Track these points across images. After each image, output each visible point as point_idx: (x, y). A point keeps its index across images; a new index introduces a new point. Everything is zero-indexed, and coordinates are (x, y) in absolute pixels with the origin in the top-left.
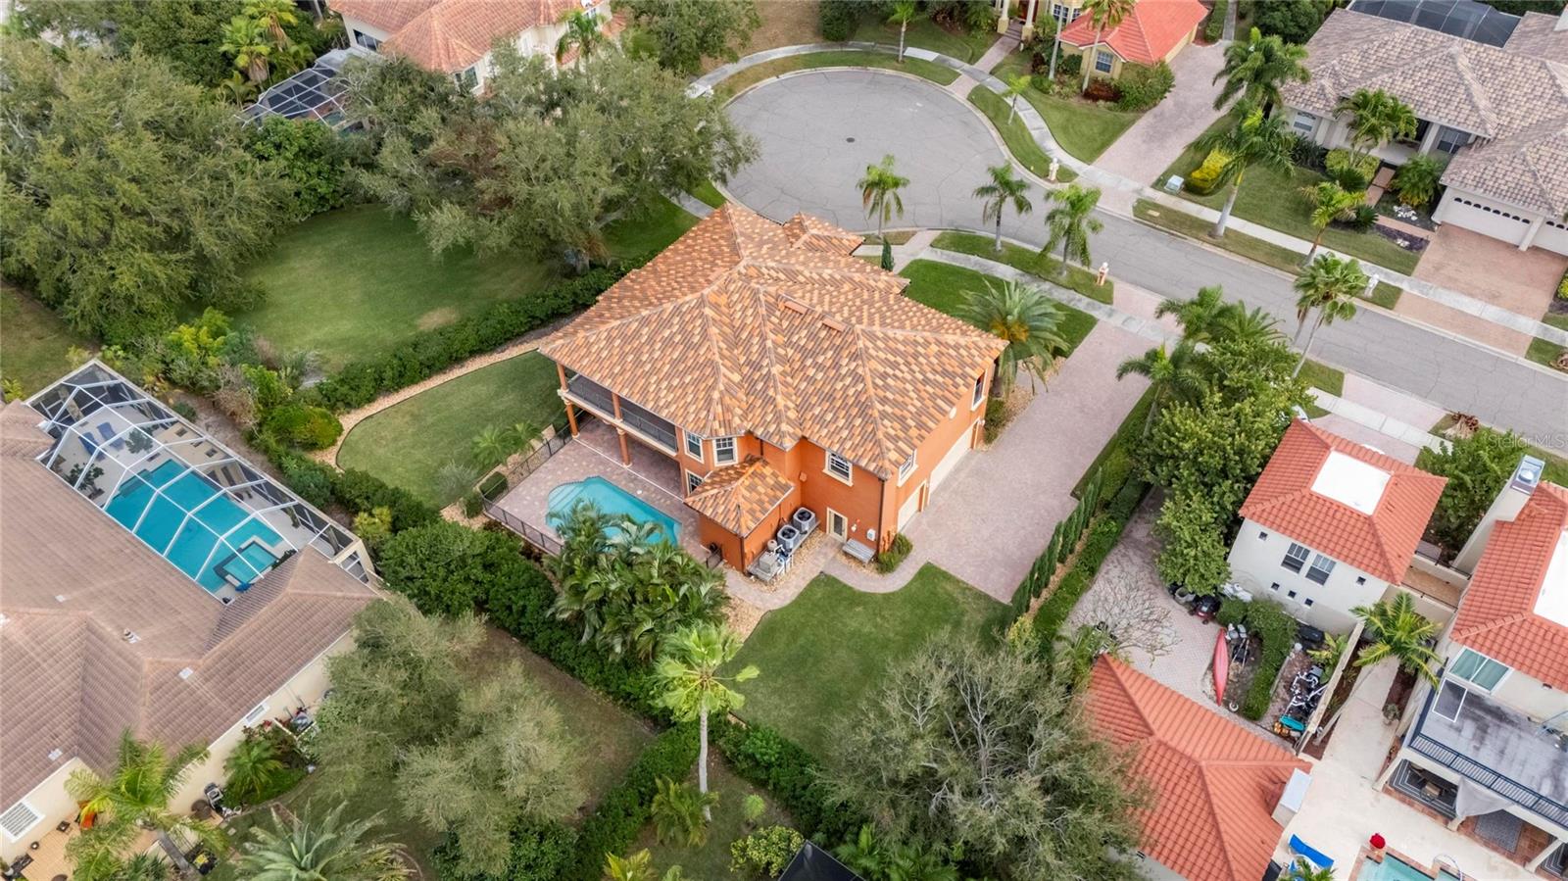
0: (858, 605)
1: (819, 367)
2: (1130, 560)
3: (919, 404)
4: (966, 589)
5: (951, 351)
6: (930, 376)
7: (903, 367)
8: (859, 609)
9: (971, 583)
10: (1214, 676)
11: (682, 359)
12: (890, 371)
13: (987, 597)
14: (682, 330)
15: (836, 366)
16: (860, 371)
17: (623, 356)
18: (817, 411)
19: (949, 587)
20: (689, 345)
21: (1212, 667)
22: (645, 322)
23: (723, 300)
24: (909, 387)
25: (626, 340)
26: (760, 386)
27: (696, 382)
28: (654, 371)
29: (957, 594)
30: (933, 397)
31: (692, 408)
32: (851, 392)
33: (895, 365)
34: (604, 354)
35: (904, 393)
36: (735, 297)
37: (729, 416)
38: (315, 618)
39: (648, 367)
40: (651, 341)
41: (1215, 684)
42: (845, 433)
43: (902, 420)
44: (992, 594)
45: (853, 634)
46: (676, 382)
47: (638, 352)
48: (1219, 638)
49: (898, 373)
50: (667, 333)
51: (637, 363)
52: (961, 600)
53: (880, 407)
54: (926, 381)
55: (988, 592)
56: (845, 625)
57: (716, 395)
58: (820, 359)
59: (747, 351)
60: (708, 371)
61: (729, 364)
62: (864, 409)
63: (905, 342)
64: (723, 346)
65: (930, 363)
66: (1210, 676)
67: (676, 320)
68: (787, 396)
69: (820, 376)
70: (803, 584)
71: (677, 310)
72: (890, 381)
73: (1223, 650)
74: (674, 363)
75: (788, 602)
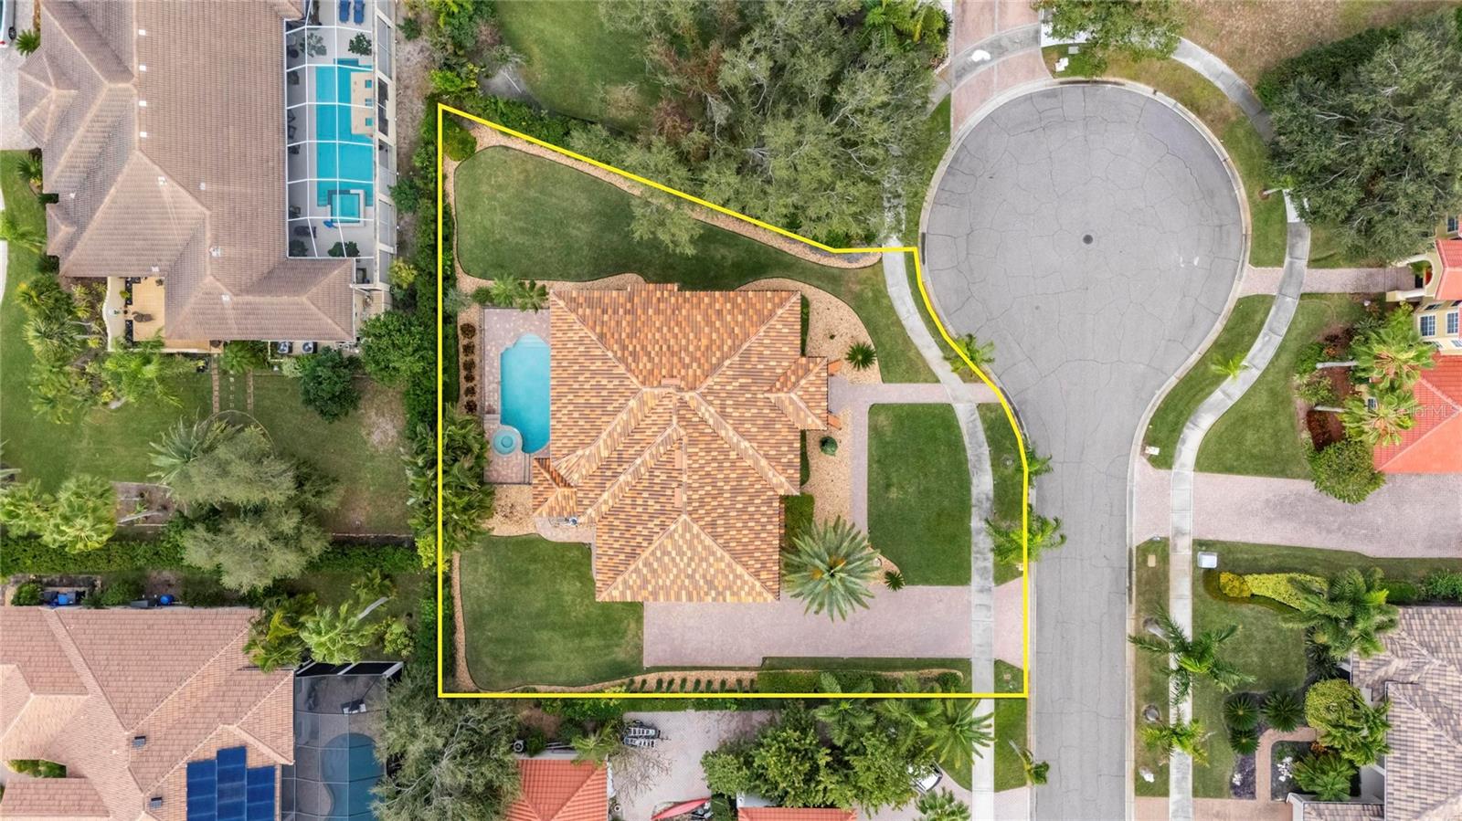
0: (581, 582)
1: (645, 506)
2: (730, 721)
3: (668, 583)
4: (639, 635)
5: (731, 577)
6: (697, 576)
7: (685, 559)
8: (578, 584)
9: (645, 636)
10: (670, 808)
11: (592, 407)
12: (674, 554)
13: (641, 652)
14: (611, 392)
15: (652, 517)
16: (655, 538)
17: (575, 361)
18: (616, 523)
19: (633, 625)
20: (602, 406)
21: (677, 804)
22: (605, 359)
23: (652, 403)
24: (675, 571)
25: (586, 354)
26: (609, 473)
27: (583, 431)
28: (575, 392)
29: (630, 634)
30: (682, 587)
31: (565, 440)
32: (639, 539)
33: (681, 553)
34: (570, 345)
35: (666, 570)
36: (660, 410)
37: (575, 468)
38: (309, 322)
39: (576, 386)
40: (594, 373)
41: (665, 811)
42: (611, 552)
43: (646, 582)
44: (645, 653)
45: (558, 592)
46: (576, 415)
47: (583, 370)
48: (703, 799)
49: (678, 559)
50: (604, 382)
51: (575, 377)
52: (627, 639)
53: (641, 566)
54: (691, 577)
55: (645, 651)
56: (561, 584)
57: (580, 452)
58: (651, 502)
59: (628, 446)
60: (593, 433)
61: (609, 443)
62: (633, 555)
63: (705, 548)
64: (619, 429)
65: (707, 570)
66: (670, 805)
67: (616, 382)
68: (614, 496)
69: (640, 509)
70: (573, 540)
71: (622, 377)
72: (666, 559)
73: (693, 806)
74: (588, 404)
75: (554, 540)
